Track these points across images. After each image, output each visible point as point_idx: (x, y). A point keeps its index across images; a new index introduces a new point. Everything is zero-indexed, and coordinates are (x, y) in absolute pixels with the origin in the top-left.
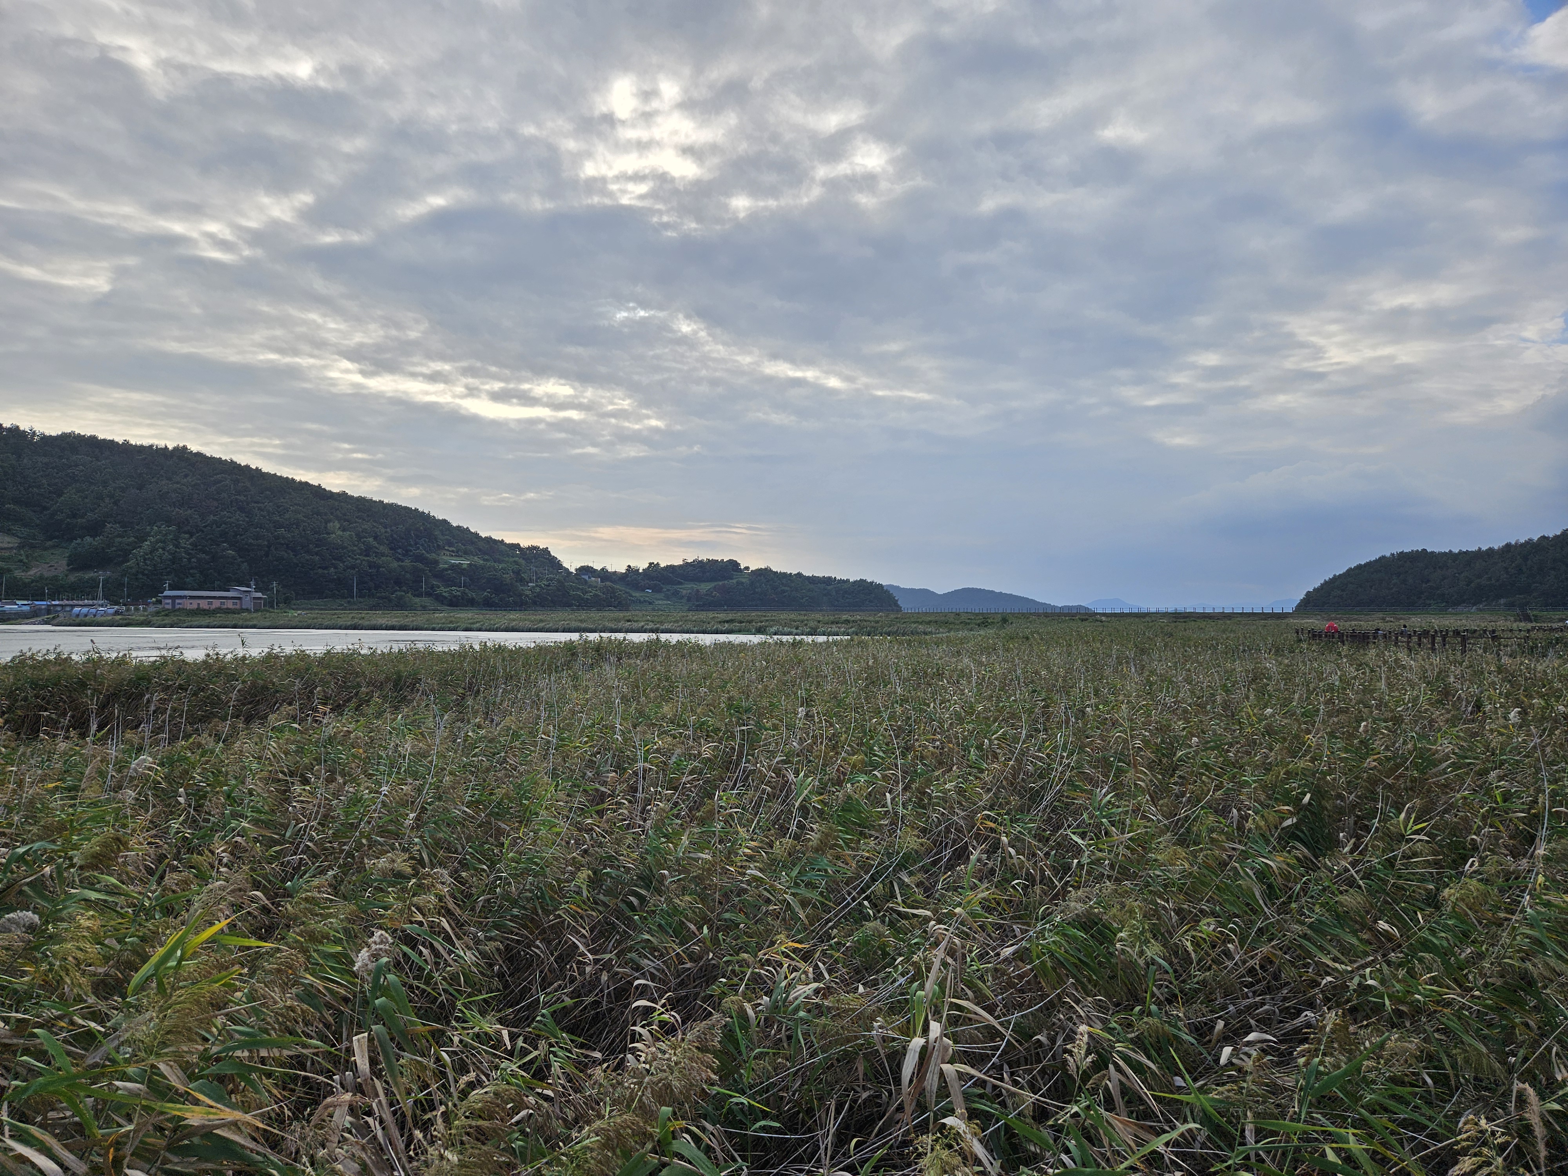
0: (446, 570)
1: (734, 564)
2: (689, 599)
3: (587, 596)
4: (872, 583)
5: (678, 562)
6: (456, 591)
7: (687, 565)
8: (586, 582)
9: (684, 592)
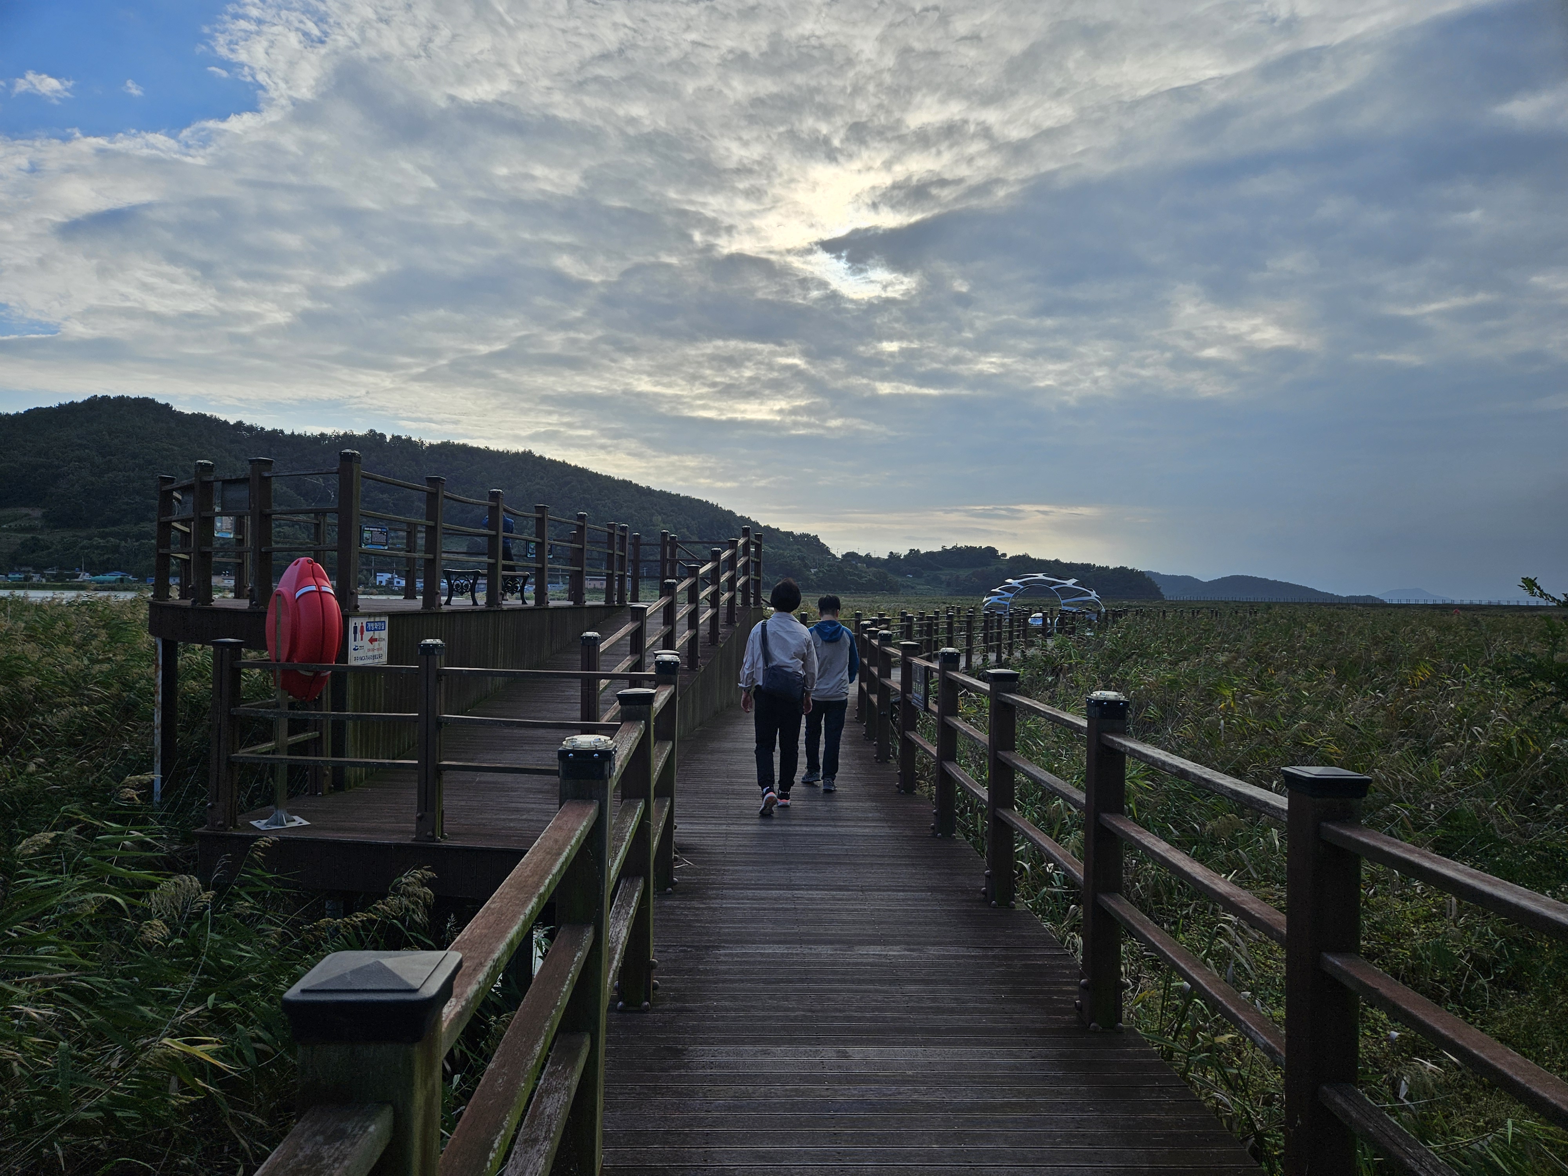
1: (992, 551)
2: (949, 585)
3: (863, 581)
4: (1132, 570)
7: (945, 551)
8: (857, 567)
9: (943, 578)
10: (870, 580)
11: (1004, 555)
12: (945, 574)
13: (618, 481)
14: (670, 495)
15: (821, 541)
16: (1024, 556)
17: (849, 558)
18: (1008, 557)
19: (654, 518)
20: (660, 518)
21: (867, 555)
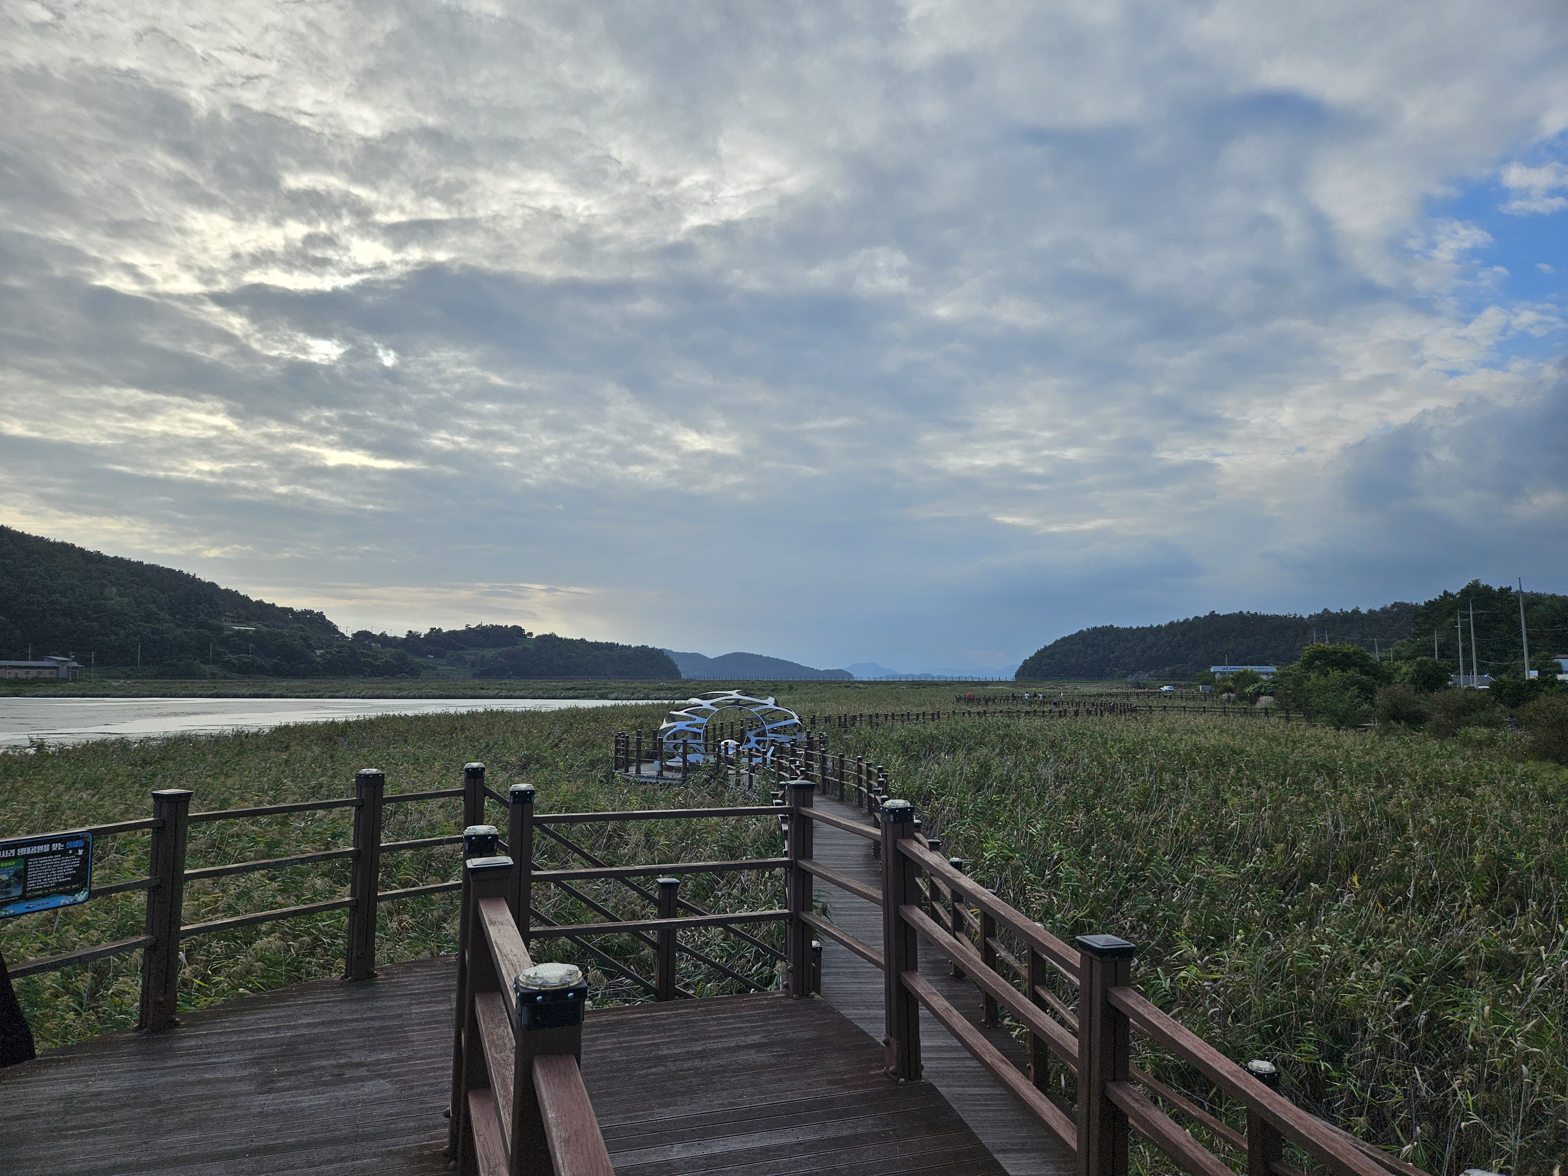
0: (232, 636)
1: (518, 630)
2: (473, 665)
3: (378, 663)
4: (653, 649)
5: (461, 627)
6: (247, 658)
7: (469, 630)
8: (370, 647)
9: (468, 658)
10: (388, 662)
11: (531, 634)
12: (470, 654)
13: (55, 544)
14: (129, 562)
15: (328, 618)
16: (551, 635)
17: (362, 638)
18: (534, 637)
19: (107, 590)
20: (114, 590)
21: (382, 634)
